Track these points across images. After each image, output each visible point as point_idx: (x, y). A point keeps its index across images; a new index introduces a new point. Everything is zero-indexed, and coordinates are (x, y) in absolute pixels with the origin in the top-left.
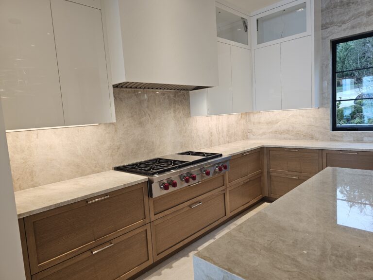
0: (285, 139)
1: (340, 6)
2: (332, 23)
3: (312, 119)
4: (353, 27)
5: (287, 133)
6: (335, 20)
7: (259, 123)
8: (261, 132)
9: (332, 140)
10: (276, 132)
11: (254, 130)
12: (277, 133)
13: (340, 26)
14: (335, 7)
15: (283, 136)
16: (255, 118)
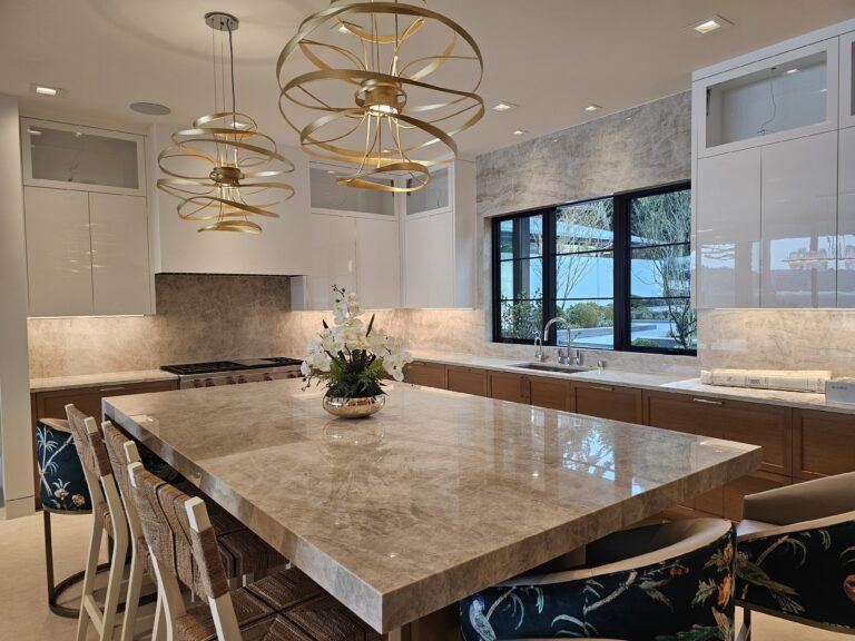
0: (445, 350)
1: (493, 174)
2: (485, 195)
3: (468, 324)
4: (503, 204)
5: (447, 343)
6: (488, 191)
7: (421, 325)
8: (422, 338)
9: (487, 354)
10: (437, 340)
11: (416, 336)
12: (439, 342)
13: (492, 201)
14: (488, 174)
15: (443, 347)
16: (416, 317)
